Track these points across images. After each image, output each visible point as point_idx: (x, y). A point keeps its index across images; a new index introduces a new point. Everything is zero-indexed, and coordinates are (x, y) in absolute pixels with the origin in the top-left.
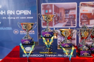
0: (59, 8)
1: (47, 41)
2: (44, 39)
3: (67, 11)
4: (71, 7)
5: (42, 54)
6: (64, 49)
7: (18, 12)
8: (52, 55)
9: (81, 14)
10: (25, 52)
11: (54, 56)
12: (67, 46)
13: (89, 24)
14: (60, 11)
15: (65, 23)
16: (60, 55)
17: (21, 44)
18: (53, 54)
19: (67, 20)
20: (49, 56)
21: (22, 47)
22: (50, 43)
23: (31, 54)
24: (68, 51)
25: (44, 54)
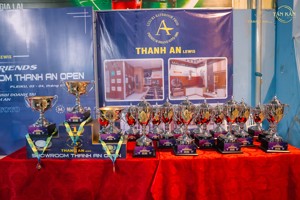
0: (133, 68)
1: (72, 130)
2: (67, 125)
3: (147, 72)
4: (153, 66)
5: (66, 153)
6: (104, 144)
7: (63, 76)
8: (83, 156)
9: (172, 78)
10: (34, 149)
11: (87, 156)
12: (111, 138)
13: (184, 95)
14: (136, 73)
15: (145, 94)
16: (98, 155)
17: (27, 136)
18: (85, 153)
19: (148, 88)
20: (79, 156)
21: (29, 139)
22: (79, 134)
23: (46, 152)
24: (111, 147)
25: (69, 153)
